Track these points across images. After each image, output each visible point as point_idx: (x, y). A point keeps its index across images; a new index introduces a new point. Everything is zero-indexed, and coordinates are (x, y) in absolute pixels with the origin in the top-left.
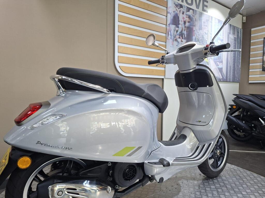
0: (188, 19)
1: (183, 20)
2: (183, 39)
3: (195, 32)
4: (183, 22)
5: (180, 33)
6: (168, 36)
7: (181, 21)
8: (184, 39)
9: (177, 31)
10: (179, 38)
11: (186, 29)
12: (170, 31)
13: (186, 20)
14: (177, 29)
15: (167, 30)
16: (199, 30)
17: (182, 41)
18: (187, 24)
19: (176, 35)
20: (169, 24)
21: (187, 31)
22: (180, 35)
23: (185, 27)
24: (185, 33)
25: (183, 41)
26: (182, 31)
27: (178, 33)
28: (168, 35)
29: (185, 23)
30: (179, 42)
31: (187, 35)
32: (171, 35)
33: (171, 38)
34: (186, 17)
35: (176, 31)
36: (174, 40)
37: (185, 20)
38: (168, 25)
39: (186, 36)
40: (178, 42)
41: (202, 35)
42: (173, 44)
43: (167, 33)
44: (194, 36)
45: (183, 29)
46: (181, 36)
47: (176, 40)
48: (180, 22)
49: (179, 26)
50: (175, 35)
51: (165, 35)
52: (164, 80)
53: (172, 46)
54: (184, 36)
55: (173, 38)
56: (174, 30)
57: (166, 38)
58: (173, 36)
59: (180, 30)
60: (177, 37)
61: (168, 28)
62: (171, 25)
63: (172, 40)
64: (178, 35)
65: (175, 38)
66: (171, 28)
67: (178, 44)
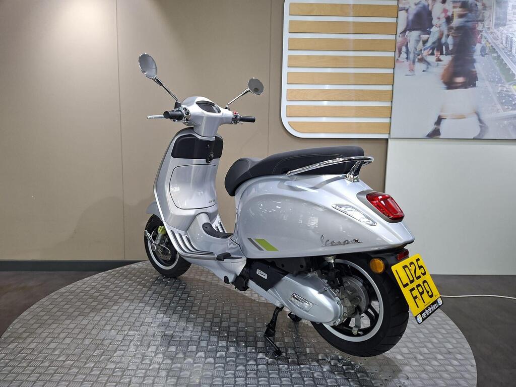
0: (460, 9)
1: (443, 15)
2: (442, 54)
3: (484, 34)
4: (444, 20)
5: (434, 43)
6: (399, 56)
7: (439, 18)
8: (446, 55)
9: (425, 42)
10: (432, 54)
11: (452, 32)
12: (406, 43)
13: (454, 13)
14: (425, 37)
15: (398, 45)
16: (498, 27)
17: (439, 60)
18: (456, 22)
19: (421, 50)
20: (404, 32)
21: (453, 37)
22: (433, 49)
23: (450, 29)
24: (450, 41)
25: (442, 59)
26: (440, 39)
27: (429, 44)
28: (400, 53)
29: (449, 20)
30: (432, 64)
31: (454, 45)
32: (407, 52)
33: (407, 58)
34: (454, 7)
35: (421, 43)
36: (417, 60)
37: (450, 14)
38: (400, 33)
39: (451, 48)
40: (428, 64)
41: (507, 38)
42: (412, 70)
43: (397, 51)
44: (480, 43)
45: (442, 35)
46: (437, 50)
47: (422, 60)
48: (435, 22)
49: (431, 30)
50: (418, 50)
51: (391, 54)
52: (390, 141)
53: (410, 74)
54: (447, 48)
55: (414, 57)
56: (418, 41)
57: (395, 61)
58: (414, 53)
59: (432, 39)
60: (425, 53)
61: (399, 39)
62: (407, 32)
63: (412, 62)
64: (427, 48)
65: (418, 57)
66: (408, 38)
67: (428, 68)
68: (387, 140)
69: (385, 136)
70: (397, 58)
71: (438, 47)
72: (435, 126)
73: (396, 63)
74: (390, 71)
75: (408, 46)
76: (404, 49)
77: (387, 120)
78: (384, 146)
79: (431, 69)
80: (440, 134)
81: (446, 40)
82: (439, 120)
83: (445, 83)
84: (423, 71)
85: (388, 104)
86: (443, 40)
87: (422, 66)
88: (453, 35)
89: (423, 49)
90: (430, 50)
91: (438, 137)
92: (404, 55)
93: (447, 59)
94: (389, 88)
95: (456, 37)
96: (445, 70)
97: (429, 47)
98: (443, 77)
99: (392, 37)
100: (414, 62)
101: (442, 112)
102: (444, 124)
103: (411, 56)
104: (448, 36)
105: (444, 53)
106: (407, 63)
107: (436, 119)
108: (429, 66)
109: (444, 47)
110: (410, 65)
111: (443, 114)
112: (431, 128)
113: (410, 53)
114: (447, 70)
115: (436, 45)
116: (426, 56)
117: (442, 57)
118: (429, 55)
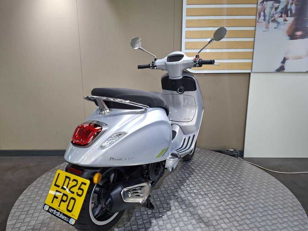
2: (287, 16)
5: (282, 9)
6: (259, 18)
8: (290, 17)
9: (276, 9)
10: (281, 16)
12: (263, 10)
14: (276, 5)
15: (258, 11)
17: (285, 20)
19: (274, 14)
20: (263, 2)
21: (296, 4)
22: (282, 13)
24: (293, 7)
25: (287, 20)
26: (286, 6)
27: (279, 10)
28: (260, 16)
30: (281, 23)
31: (296, 10)
32: (265, 16)
33: (264, 20)
35: (274, 9)
36: (270, 21)
38: (260, 3)
39: (294, 12)
40: (278, 23)
42: (267, 27)
43: (258, 15)
45: (288, 3)
46: (285, 14)
47: (274, 21)
50: (272, 14)
51: (254, 17)
52: (252, 74)
53: (265, 30)
54: (291, 12)
55: (269, 19)
56: (272, 8)
57: (256, 21)
58: (269, 16)
59: (282, 6)
60: (276, 16)
61: (259, 7)
62: (265, 2)
63: (267, 22)
64: (278, 13)
65: (272, 19)
66: (265, 6)
67: (278, 26)
68: (250, 73)
69: (249, 71)
70: (257, 19)
71: (285, 11)
72: (282, 64)
73: (257, 23)
74: (253, 28)
75: (265, 11)
76: (262, 13)
77: (250, 61)
78: (248, 77)
79: (281, 27)
80: (284, 69)
81: (291, 7)
82: (285, 60)
83: (289, 36)
84: (275, 28)
85: (251, 50)
86: (289, 7)
87: (275, 25)
88: (296, 3)
89: (275, 13)
90: (279, 14)
91: (283, 71)
92: (262, 18)
93: (290, 20)
94: (252, 39)
95: (298, 4)
96: (289, 27)
97: (279, 12)
98: (288, 32)
99: (255, 6)
100: (269, 22)
101: (286, 55)
102: (287, 62)
103: (267, 18)
104: (292, 4)
105: (289, 16)
106: (264, 23)
107: (282, 60)
108: (279, 25)
109: (289, 12)
110: (266, 24)
111: (287, 56)
112: (279, 65)
113: (266, 16)
114: (291, 27)
115: (284, 10)
116: (277, 18)
117: (287, 18)
118: (279, 17)
